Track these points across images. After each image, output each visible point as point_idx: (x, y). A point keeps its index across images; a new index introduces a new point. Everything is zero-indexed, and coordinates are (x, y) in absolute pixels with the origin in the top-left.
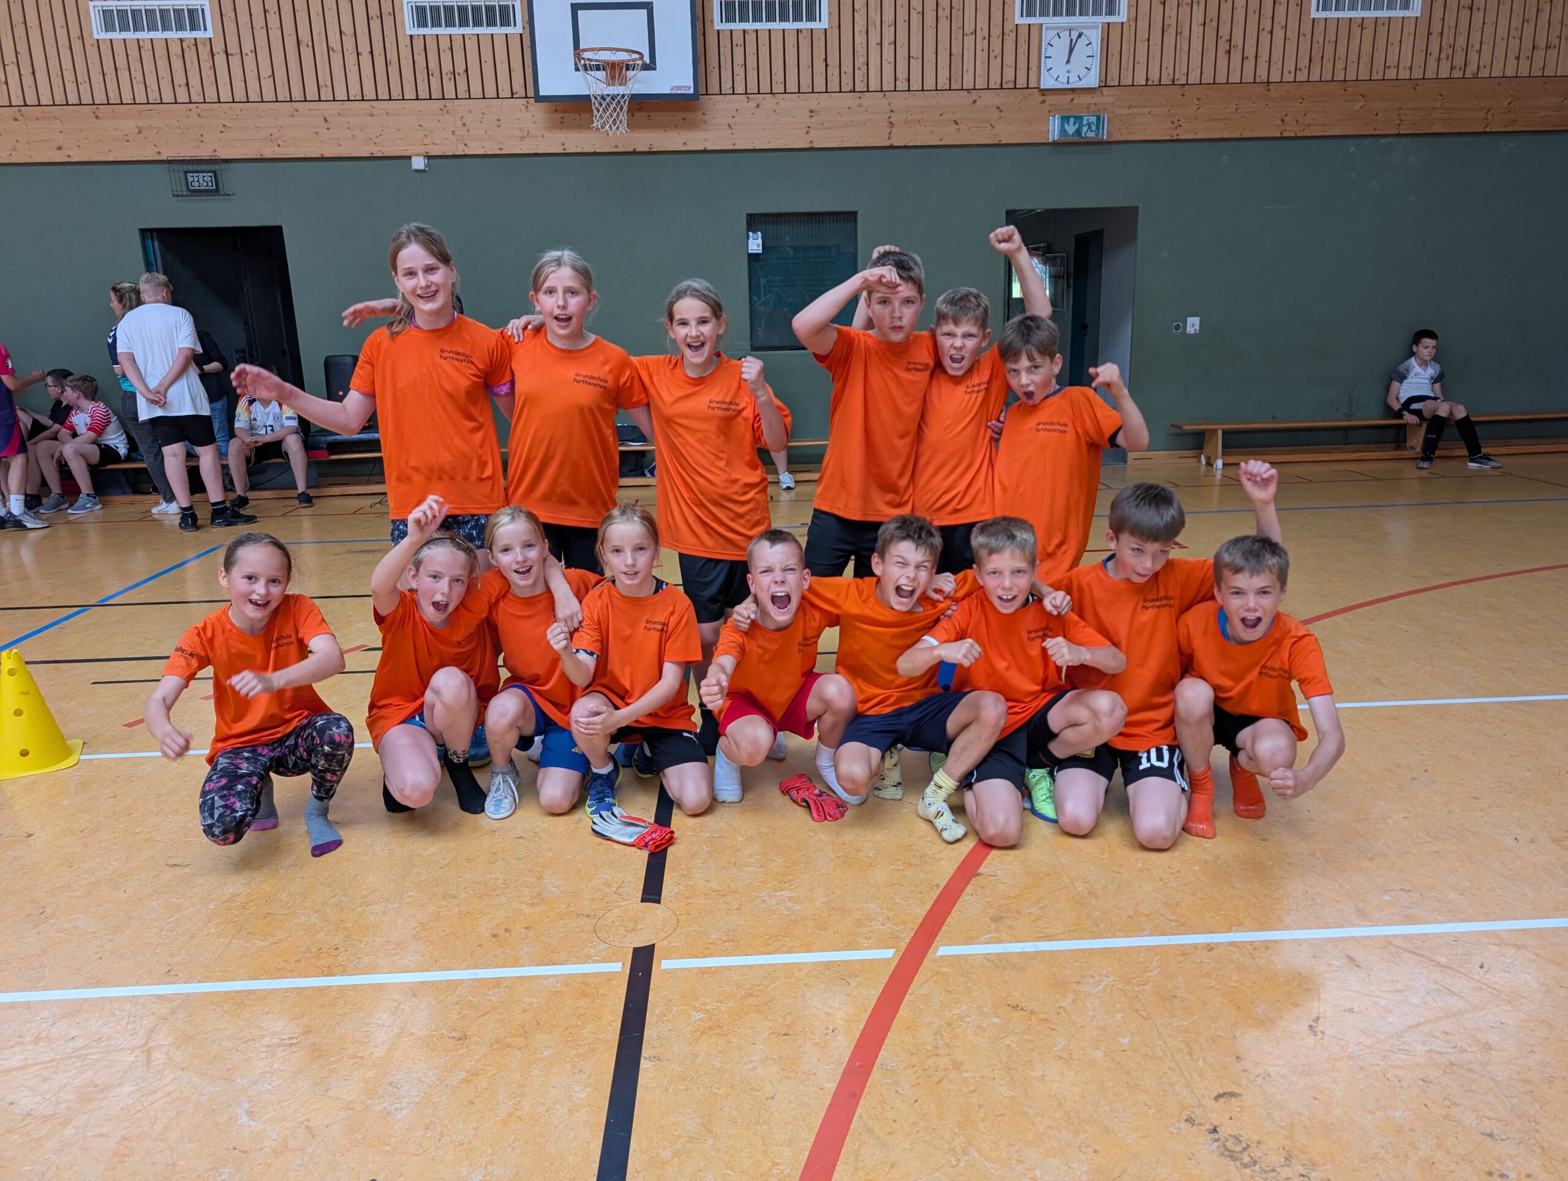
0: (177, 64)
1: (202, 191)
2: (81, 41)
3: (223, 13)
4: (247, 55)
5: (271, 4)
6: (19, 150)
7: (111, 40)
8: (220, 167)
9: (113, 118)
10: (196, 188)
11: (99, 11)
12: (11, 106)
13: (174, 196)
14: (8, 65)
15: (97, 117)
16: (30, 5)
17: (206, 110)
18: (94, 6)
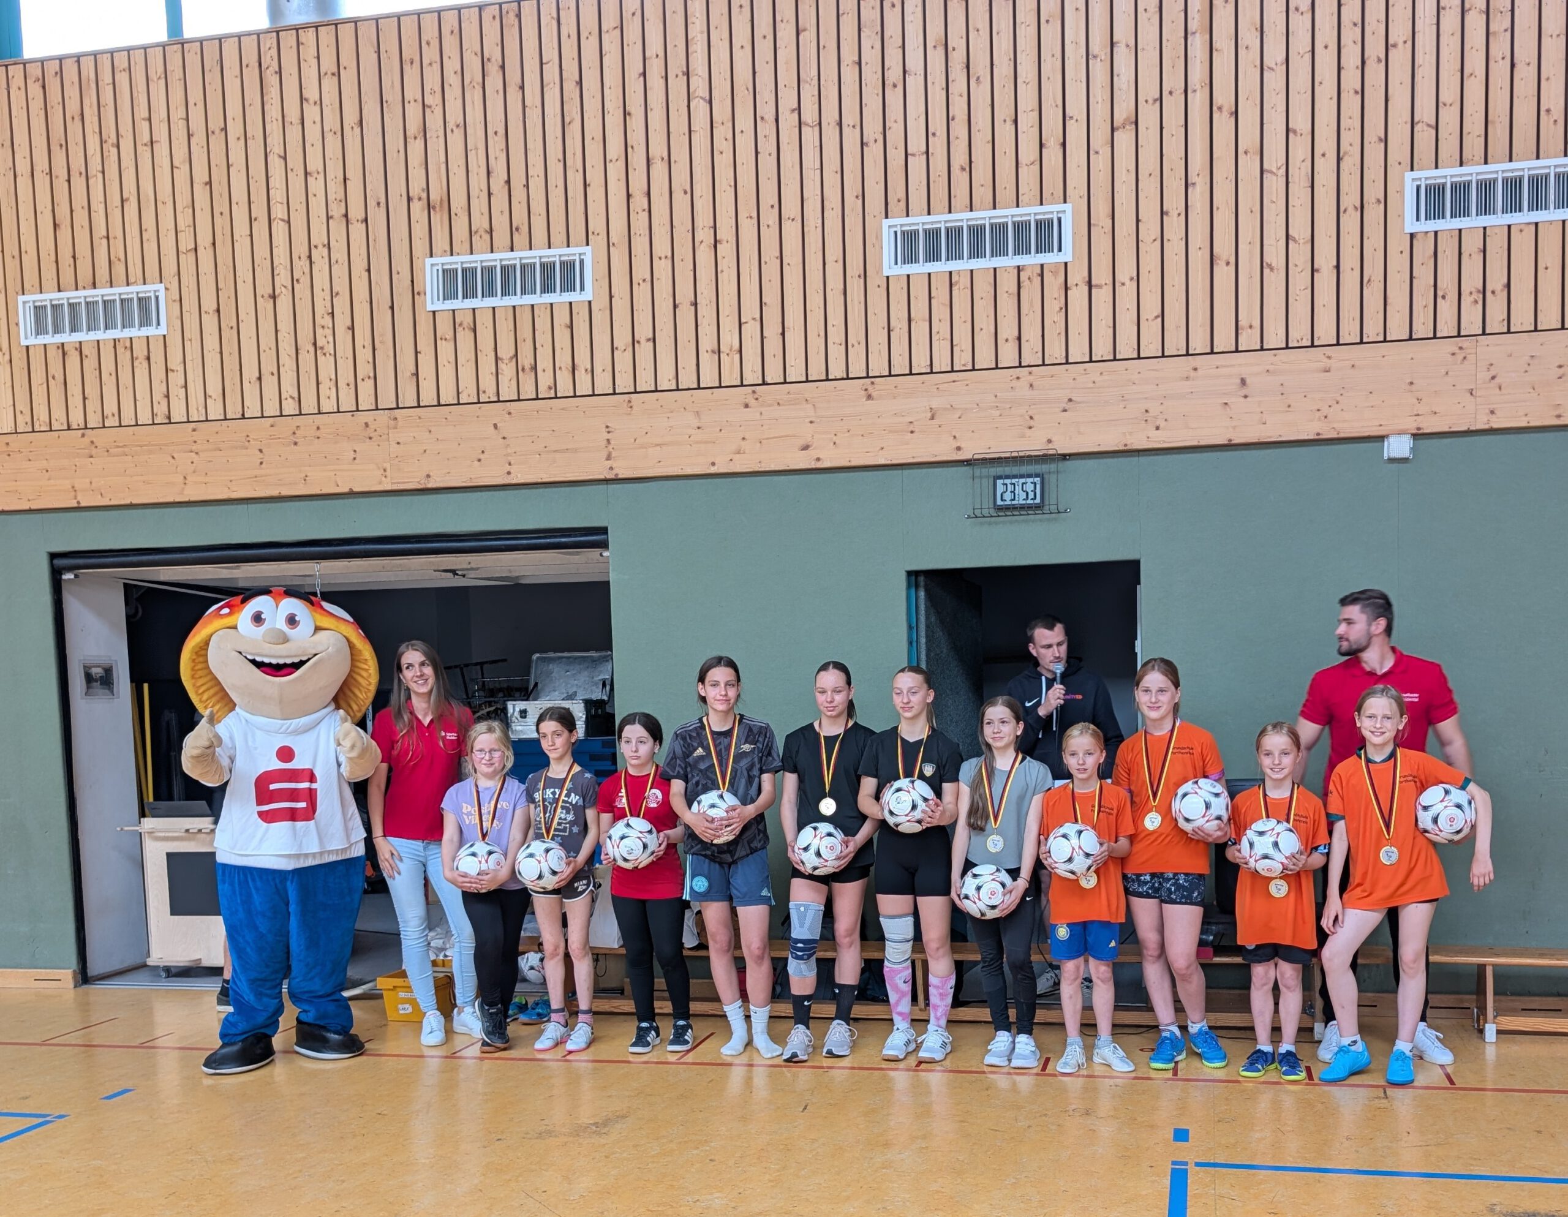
0: (1007, 306)
1: (1014, 508)
2: (862, 280)
3: (1092, 222)
4: (1123, 284)
5: (1174, 202)
6: (744, 453)
7: (908, 276)
8: (1053, 467)
9: (895, 398)
10: (1008, 502)
11: (896, 233)
12: (742, 385)
13: (969, 517)
14: (746, 323)
15: (869, 397)
16: (792, 230)
17: (1043, 377)
18: (889, 226)
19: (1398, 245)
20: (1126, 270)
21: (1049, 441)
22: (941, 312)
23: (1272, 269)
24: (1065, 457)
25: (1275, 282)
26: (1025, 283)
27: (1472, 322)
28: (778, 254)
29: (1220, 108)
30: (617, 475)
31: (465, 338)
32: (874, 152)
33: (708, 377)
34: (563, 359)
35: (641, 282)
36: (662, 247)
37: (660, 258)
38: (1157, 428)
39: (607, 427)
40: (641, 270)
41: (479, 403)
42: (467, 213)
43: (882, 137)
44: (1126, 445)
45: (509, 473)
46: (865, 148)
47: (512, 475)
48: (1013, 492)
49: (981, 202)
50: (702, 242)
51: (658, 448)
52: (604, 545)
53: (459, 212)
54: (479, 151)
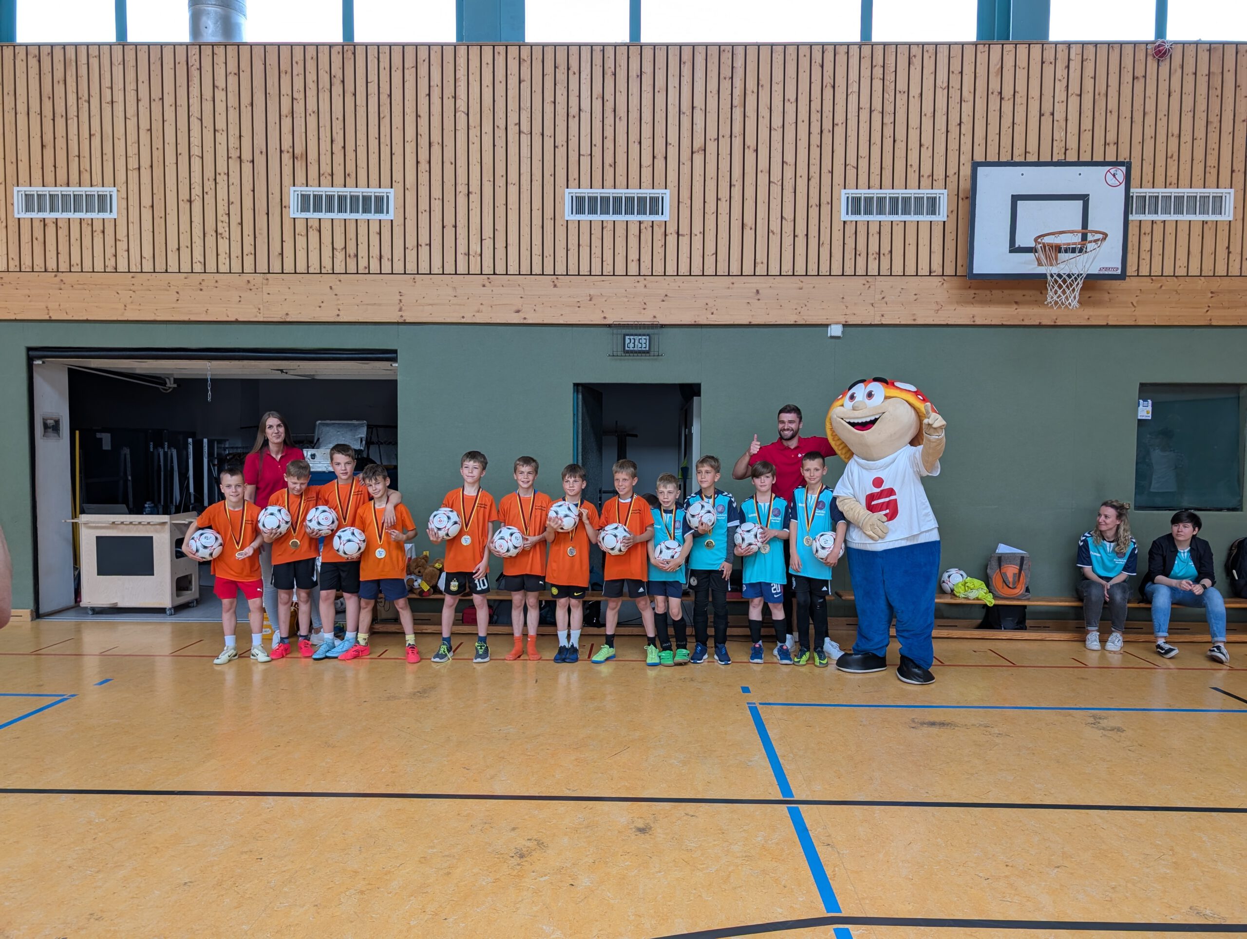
0: (633, 242)
1: (636, 352)
2: (553, 221)
3: (680, 200)
4: (696, 235)
5: (724, 193)
6: (482, 312)
7: (579, 221)
8: (656, 331)
9: (570, 287)
10: (631, 349)
11: (572, 197)
12: (481, 274)
13: (609, 355)
14: (485, 239)
15: (555, 286)
16: (513, 190)
17: (652, 282)
18: (569, 193)
19: (837, 227)
20: (697, 228)
21: (655, 317)
22: (596, 242)
23: (774, 234)
24: (662, 326)
25: (775, 240)
26: (643, 231)
27: (873, 270)
28: (505, 203)
29: (749, 147)
30: (405, 320)
31: (313, 236)
32: (561, 152)
33: (462, 268)
34: (375, 252)
35: (423, 211)
36: (436, 193)
37: (435, 199)
38: (712, 314)
39: (400, 292)
40: (424, 205)
41: (321, 273)
42: (317, 163)
43: (566, 144)
44: (695, 322)
45: (338, 315)
46: (556, 149)
47: (340, 317)
48: (634, 343)
49: (621, 184)
50: (460, 192)
51: (431, 306)
52: (395, 360)
53: (313, 161)
54: (327, 128)
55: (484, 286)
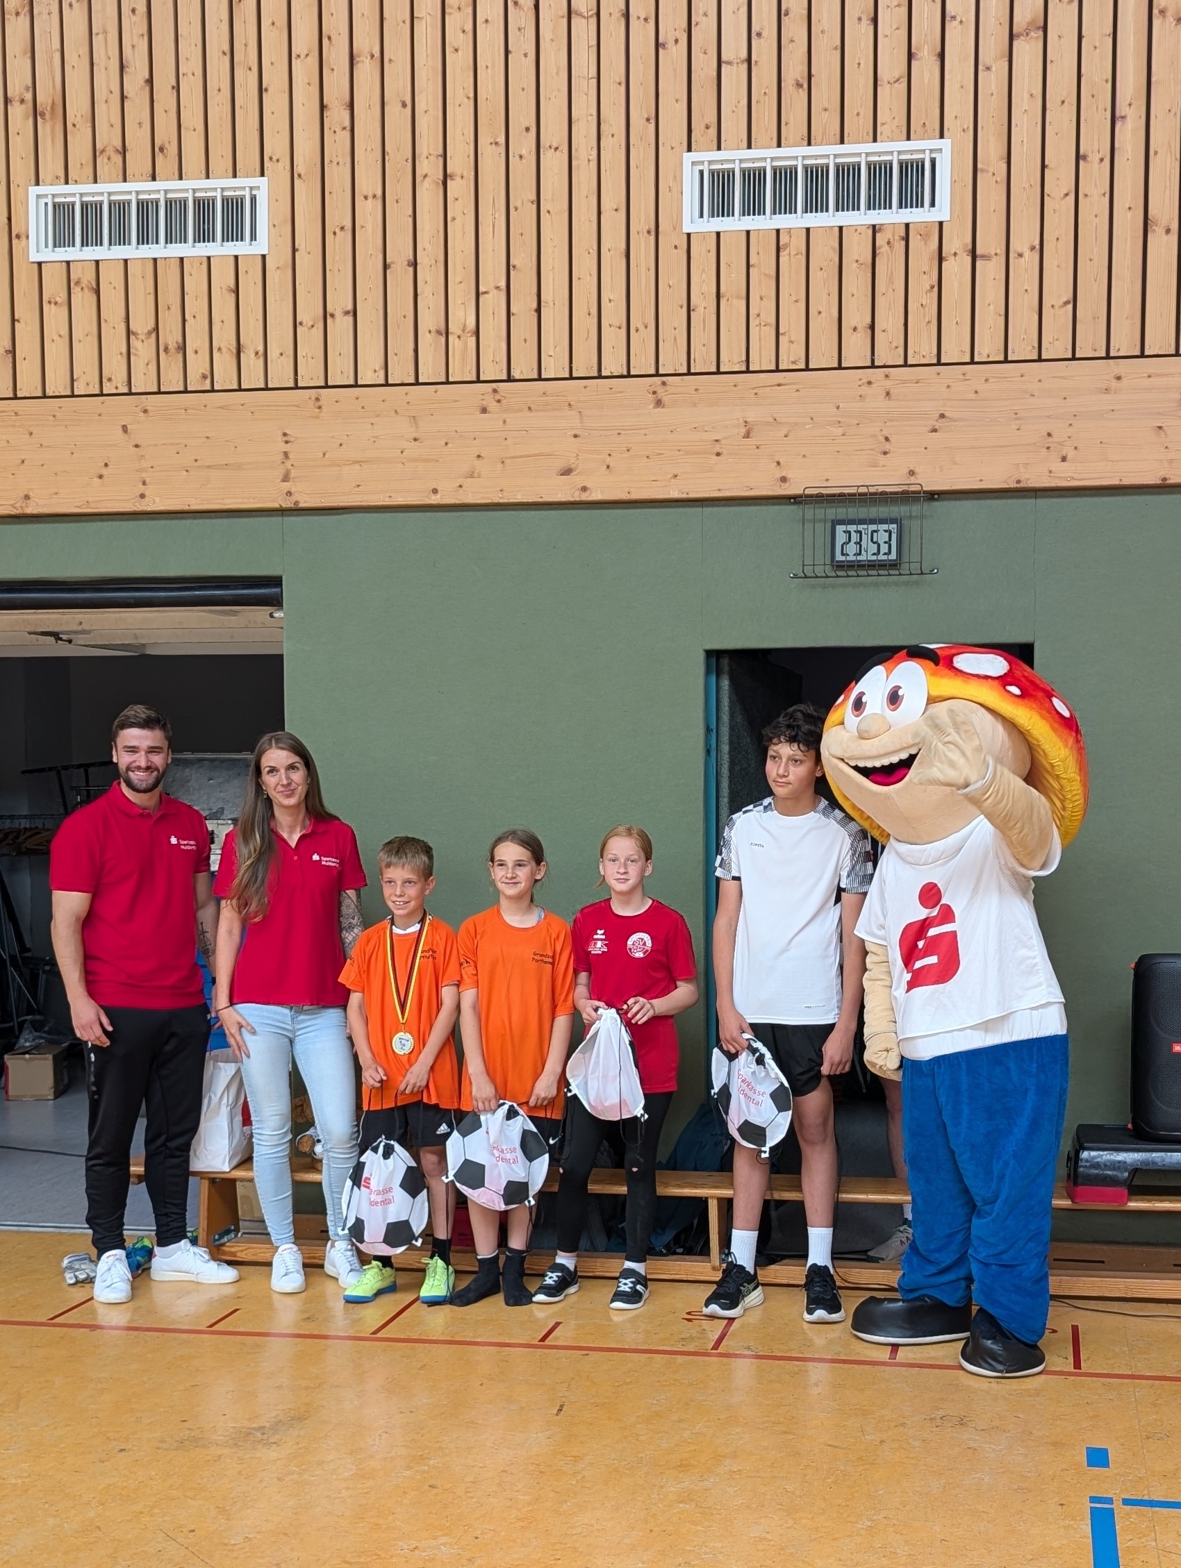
0: (856, 282)
1: (860, 566)
2: (652, 238)
3: (979, 166)
4: (1020, 255)
5: (1095, 143)
6: (479, 477)
7: (718, 234)
8: (916, 509)
9: (695, 405)
10: (852, 558)
11: (701, 173)
12: (478, 381)
13: (796, 576)
14: (486, 293)
15: (659, 403)
16: (554, 164)
17: (905, 382)
18: (693, 163)
20: (1024, 237)
21: (912, 473)
22: (762, 287)
24: (933, 496)
26: (883, 248)
28: (534, 197)
29: (1162, 12)
30: (296, 503)
31: (83, 302)
32: (674, 57)
33: (430, 369)
34: (224, 336)
35: (338, 231)
36: (368, 181)
37: (366, 198)
38: (1064, 459)
39: (285, 434)
40: (338, 214)
41: (102, 395)
42: (89, 124)
43: (685, 36)
44: (1018, 482)
45: (142, 496)
46: (661, 51)
47: (147, 499)
48: (859, 543)
49: (824, 134)
50: (426, 176)
51: (357, 466)
52: (276, 602)
53: (78, 121)
54: (109, 35)
55: (484, 410)
